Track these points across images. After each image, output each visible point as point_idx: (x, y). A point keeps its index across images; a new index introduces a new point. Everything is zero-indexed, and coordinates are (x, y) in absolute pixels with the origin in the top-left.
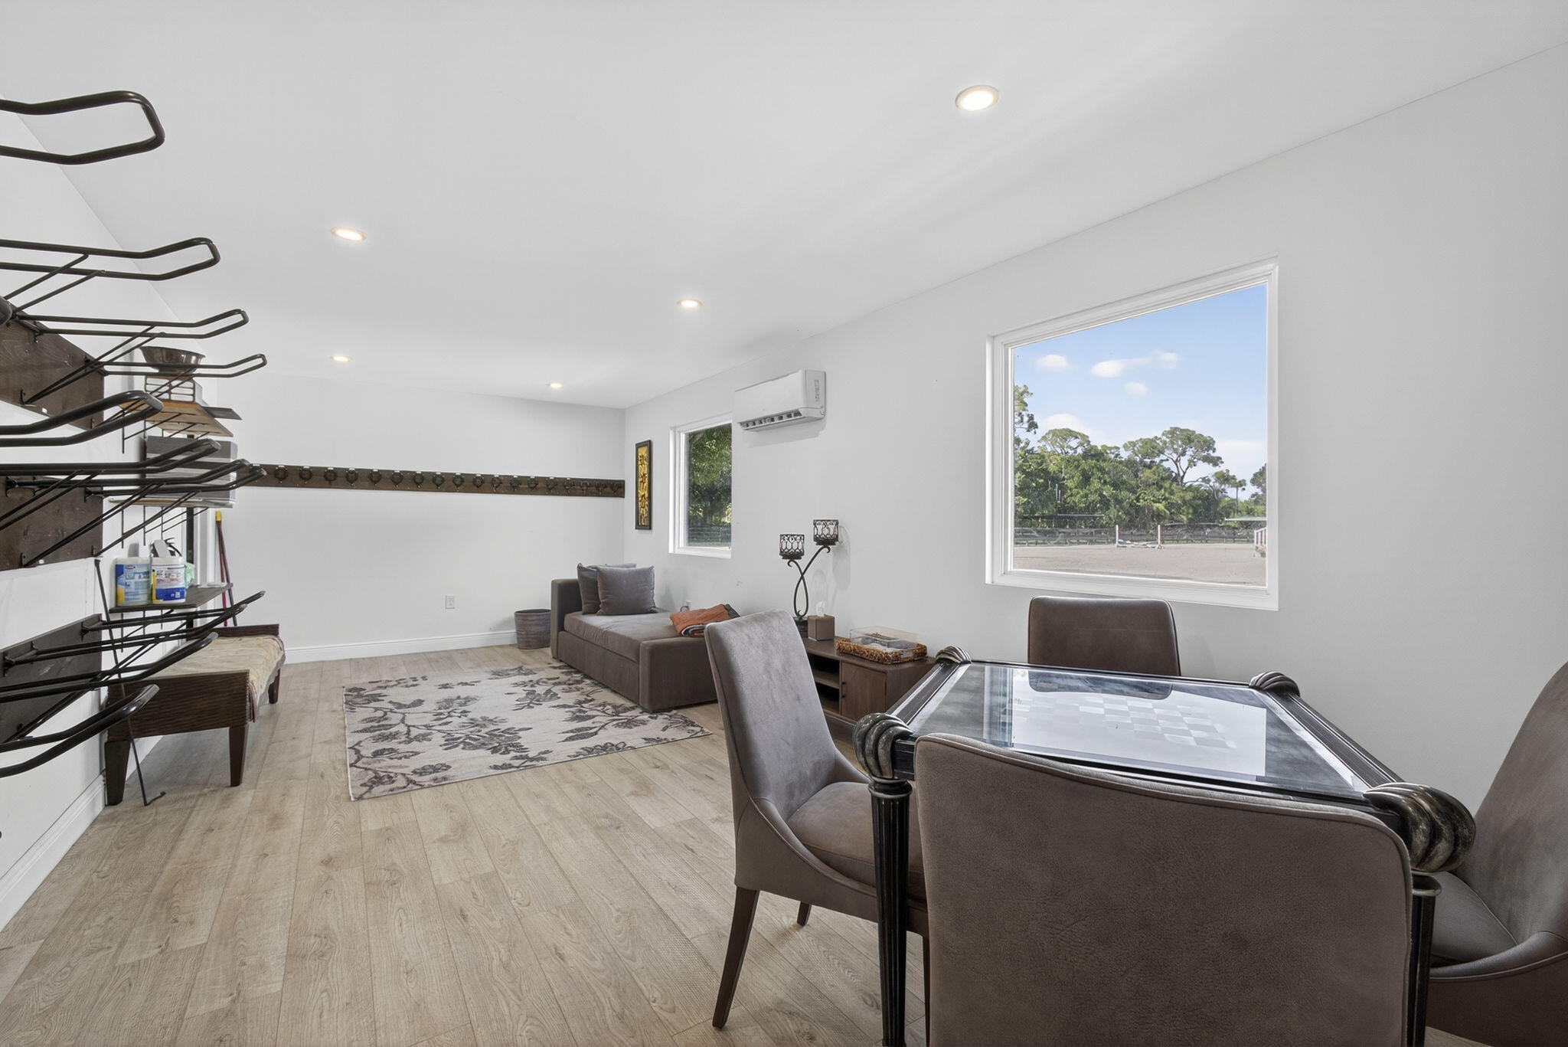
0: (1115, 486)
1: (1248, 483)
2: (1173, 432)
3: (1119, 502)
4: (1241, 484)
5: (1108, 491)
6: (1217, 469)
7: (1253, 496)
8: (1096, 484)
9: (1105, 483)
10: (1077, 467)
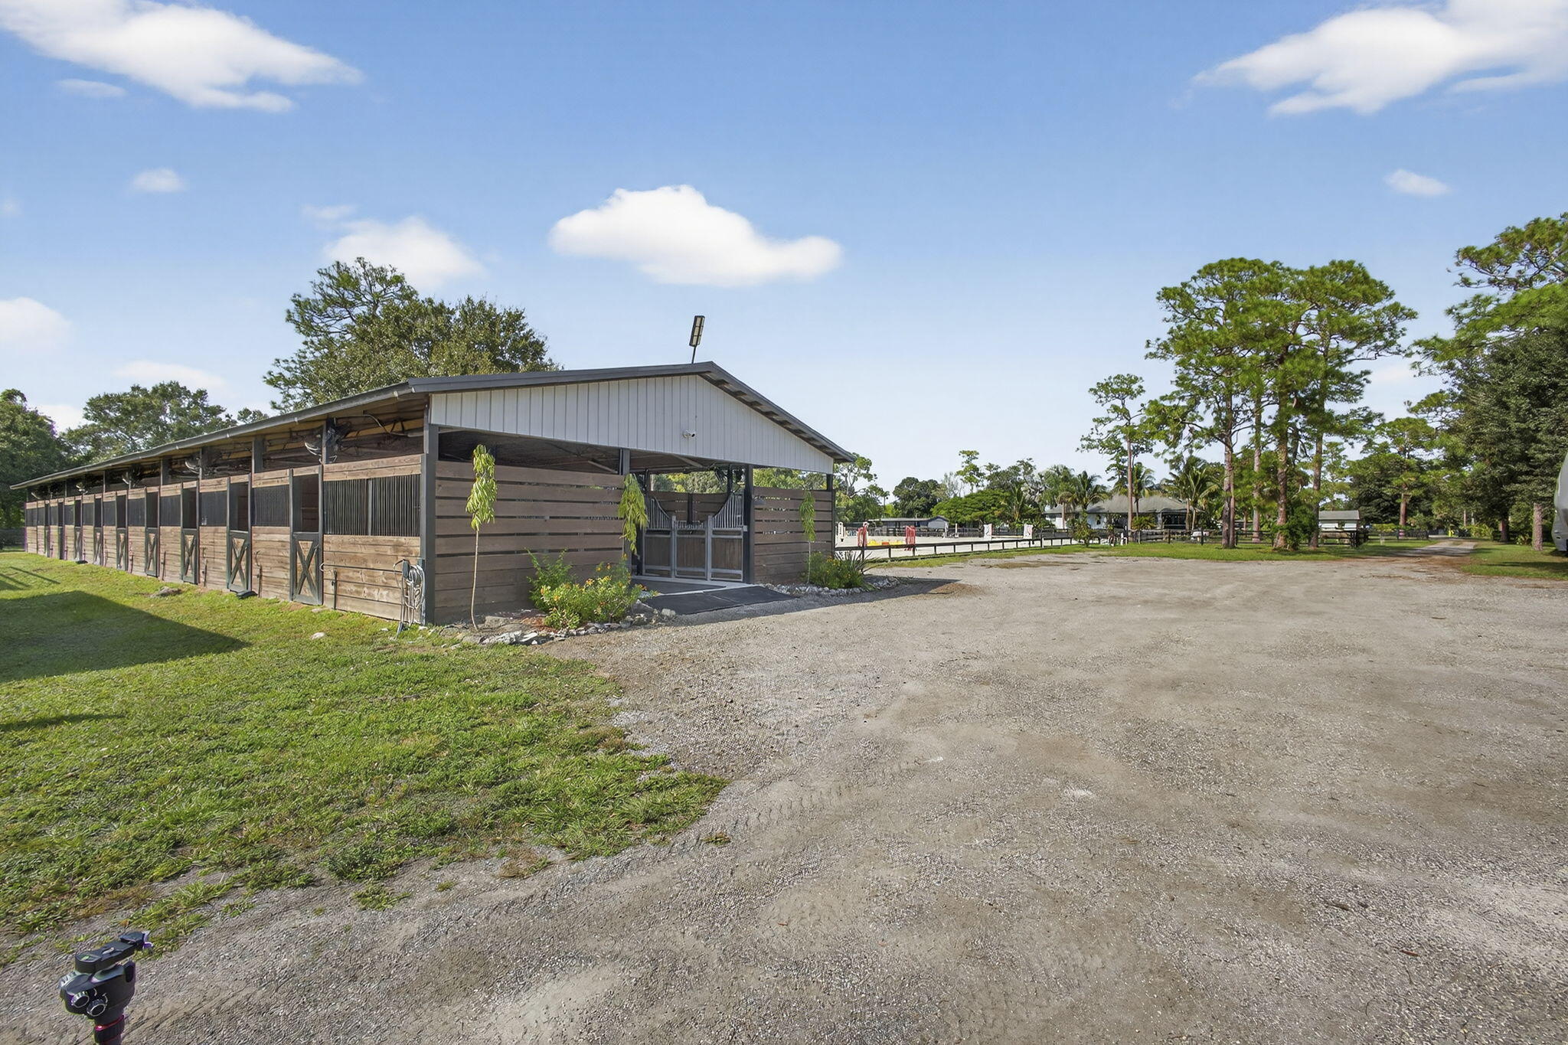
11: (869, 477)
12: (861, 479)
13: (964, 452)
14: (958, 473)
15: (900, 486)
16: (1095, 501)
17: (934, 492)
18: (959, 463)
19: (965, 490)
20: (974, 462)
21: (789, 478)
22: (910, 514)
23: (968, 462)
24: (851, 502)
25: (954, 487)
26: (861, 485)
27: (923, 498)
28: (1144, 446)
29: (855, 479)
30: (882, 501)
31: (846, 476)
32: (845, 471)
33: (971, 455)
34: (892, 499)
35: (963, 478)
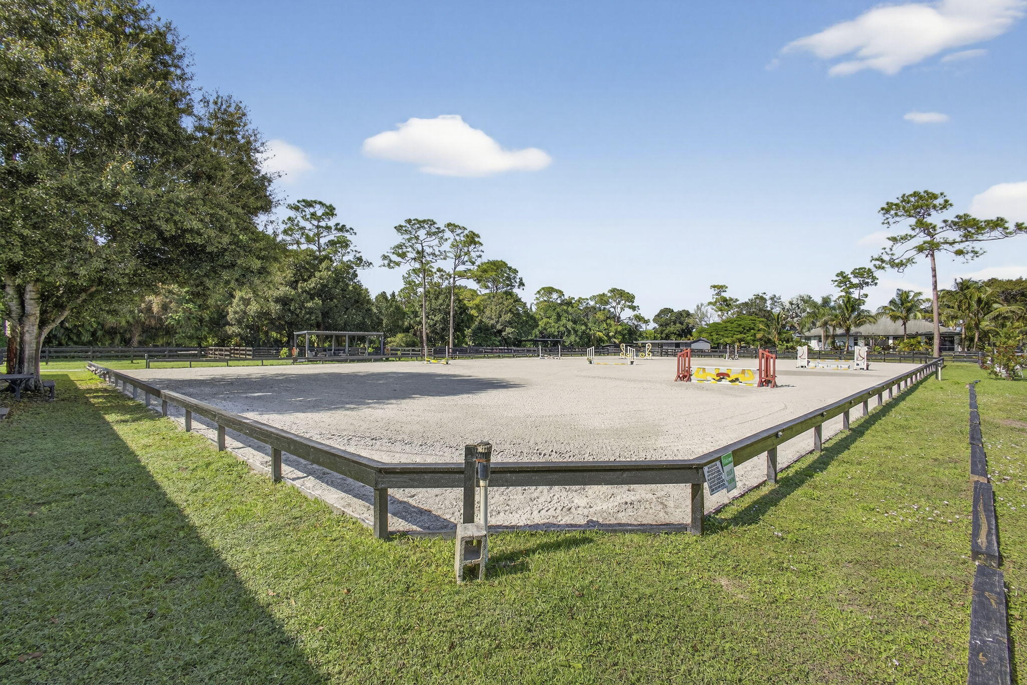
0: (575, 322)
1: (651, 321)
2: (613, 291)
3: (576, 332)
4: (646, 322)
5: (570, 325)
6: (636, 313)
7: (654, 328)
8: (564, 321)
9: (569, 320)
10: (554, 310)
11: (634, 308)
12: (627, 309)
13: (714, 287)
14: (710, 303)
15: (658, 315)
16: (858, 325)
17: (687, 320)
18: (710, 296)
19: (714, 317)
20: (723, 294)
21: (570, 308)
22: (667, 337)
23: (718, 294)
24: (620, 328)
25: (704, 315)
26: (626, 315)
27: (678, 325)
28: (870, 281)
29: (622, 309)
30: (644, 327)
31: (614, 308)
32: (614, 304)
33: (721, 288)
34: (652, 325)
35: (714, 307)
